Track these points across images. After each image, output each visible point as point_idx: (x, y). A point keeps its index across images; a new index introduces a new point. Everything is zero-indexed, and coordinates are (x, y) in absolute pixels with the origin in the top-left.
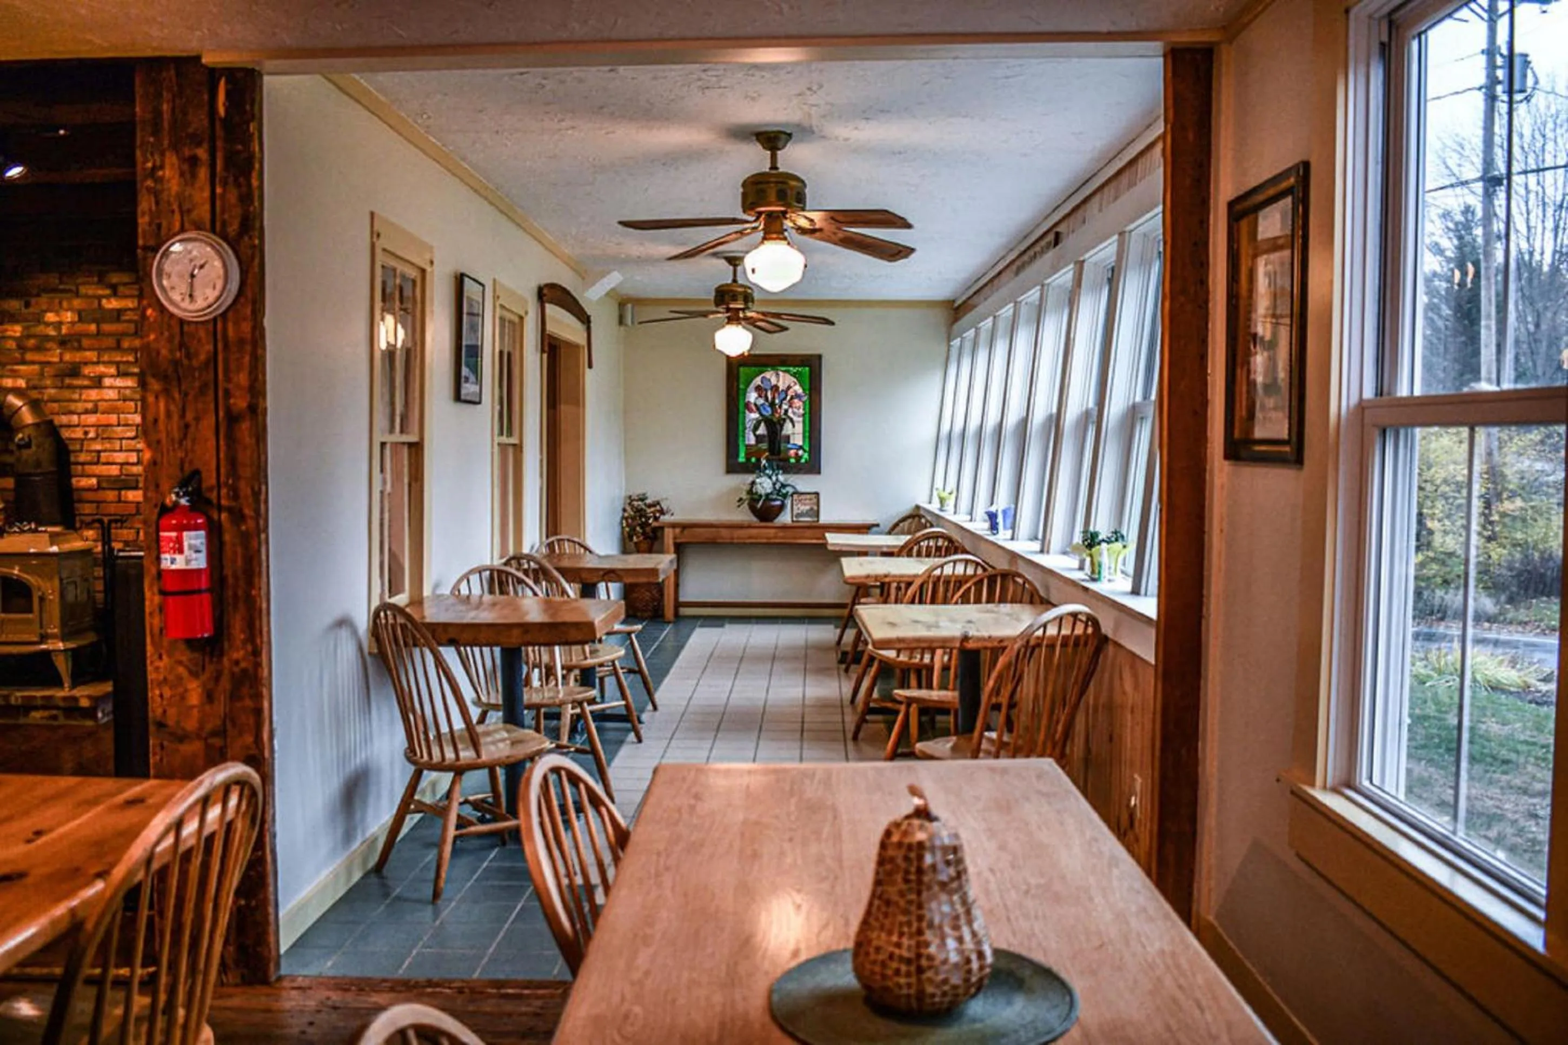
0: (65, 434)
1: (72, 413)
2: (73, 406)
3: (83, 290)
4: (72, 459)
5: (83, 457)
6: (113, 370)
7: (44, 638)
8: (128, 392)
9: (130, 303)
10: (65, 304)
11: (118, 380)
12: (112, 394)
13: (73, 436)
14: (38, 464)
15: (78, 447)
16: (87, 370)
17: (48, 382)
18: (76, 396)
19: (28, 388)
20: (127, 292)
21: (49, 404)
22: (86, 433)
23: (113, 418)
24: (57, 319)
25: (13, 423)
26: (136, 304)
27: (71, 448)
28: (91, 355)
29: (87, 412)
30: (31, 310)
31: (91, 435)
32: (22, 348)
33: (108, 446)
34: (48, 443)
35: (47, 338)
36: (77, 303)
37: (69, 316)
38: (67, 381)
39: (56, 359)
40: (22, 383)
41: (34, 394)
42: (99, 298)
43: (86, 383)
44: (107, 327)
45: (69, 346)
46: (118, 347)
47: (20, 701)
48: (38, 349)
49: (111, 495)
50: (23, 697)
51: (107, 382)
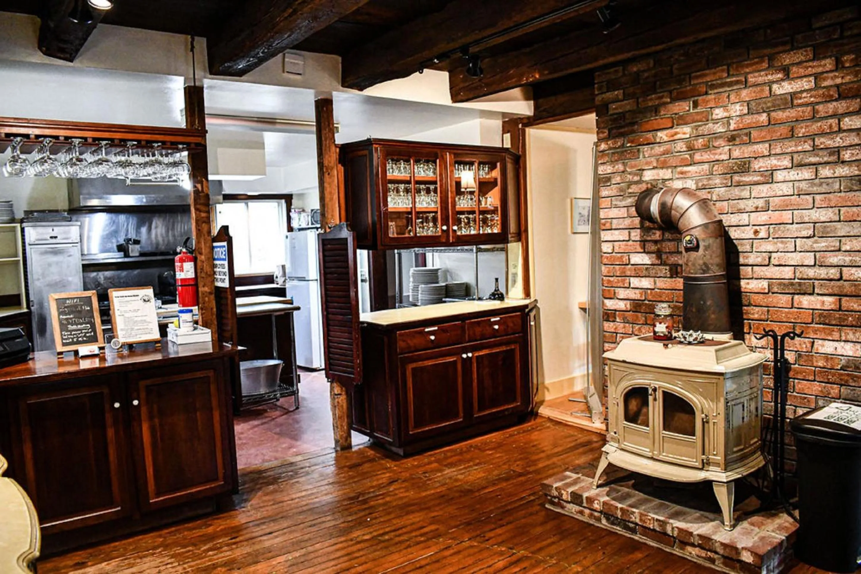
0: (734, 234)
1: (741, 211)
2: (742, 204)
3: (751, 79)
4: (742, 261)
5: (752, 259)
6: (786, 162)
7: (705, 465)
8: (804, 186)
9: (807, 84)
10: (732, 97)
11: (792, 172)
12: (786, 189)
13: (743, 236)
14: (706, 268)
15: (748, 248)
16: (757, 165)
17: (717, 181)
18: (746, 194)
19: (698, 189)
20: (802, 71)
21: (718, 204)
22: (756, 232)
23: (787, 216)
24: (726, 114)
25: (681, 225)
26: (813, 84)
27: (740, 249)
28: (763, 148)
29: (757, 210)
30: (699, 109)
31: (762, 234)
32: (691, 148)
33: (780, 246)
34: (716, 244)
35: (716, 136)
36: (745, 94)
37: (737, 109)
38: (736, 178)
39: (725, 157)
40: (691, 184)
41: (703, 195)
42: (770, 84)
43: (757, 178)
44: (780, 115)
45: (737, 141)
46: (792, 135)
47: (676, 533)
48: (706, 147)
49: (784, 300)
50: (680, 530)
51: (779, 176)
